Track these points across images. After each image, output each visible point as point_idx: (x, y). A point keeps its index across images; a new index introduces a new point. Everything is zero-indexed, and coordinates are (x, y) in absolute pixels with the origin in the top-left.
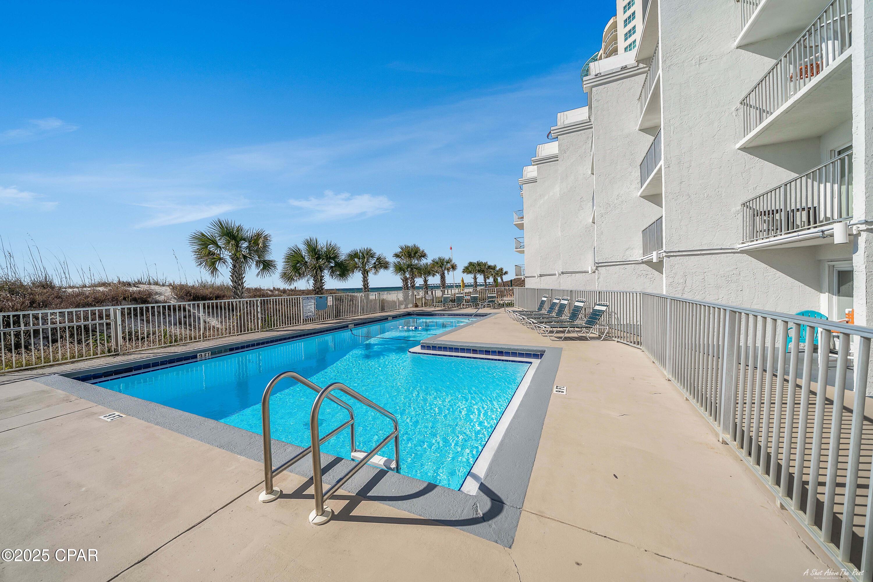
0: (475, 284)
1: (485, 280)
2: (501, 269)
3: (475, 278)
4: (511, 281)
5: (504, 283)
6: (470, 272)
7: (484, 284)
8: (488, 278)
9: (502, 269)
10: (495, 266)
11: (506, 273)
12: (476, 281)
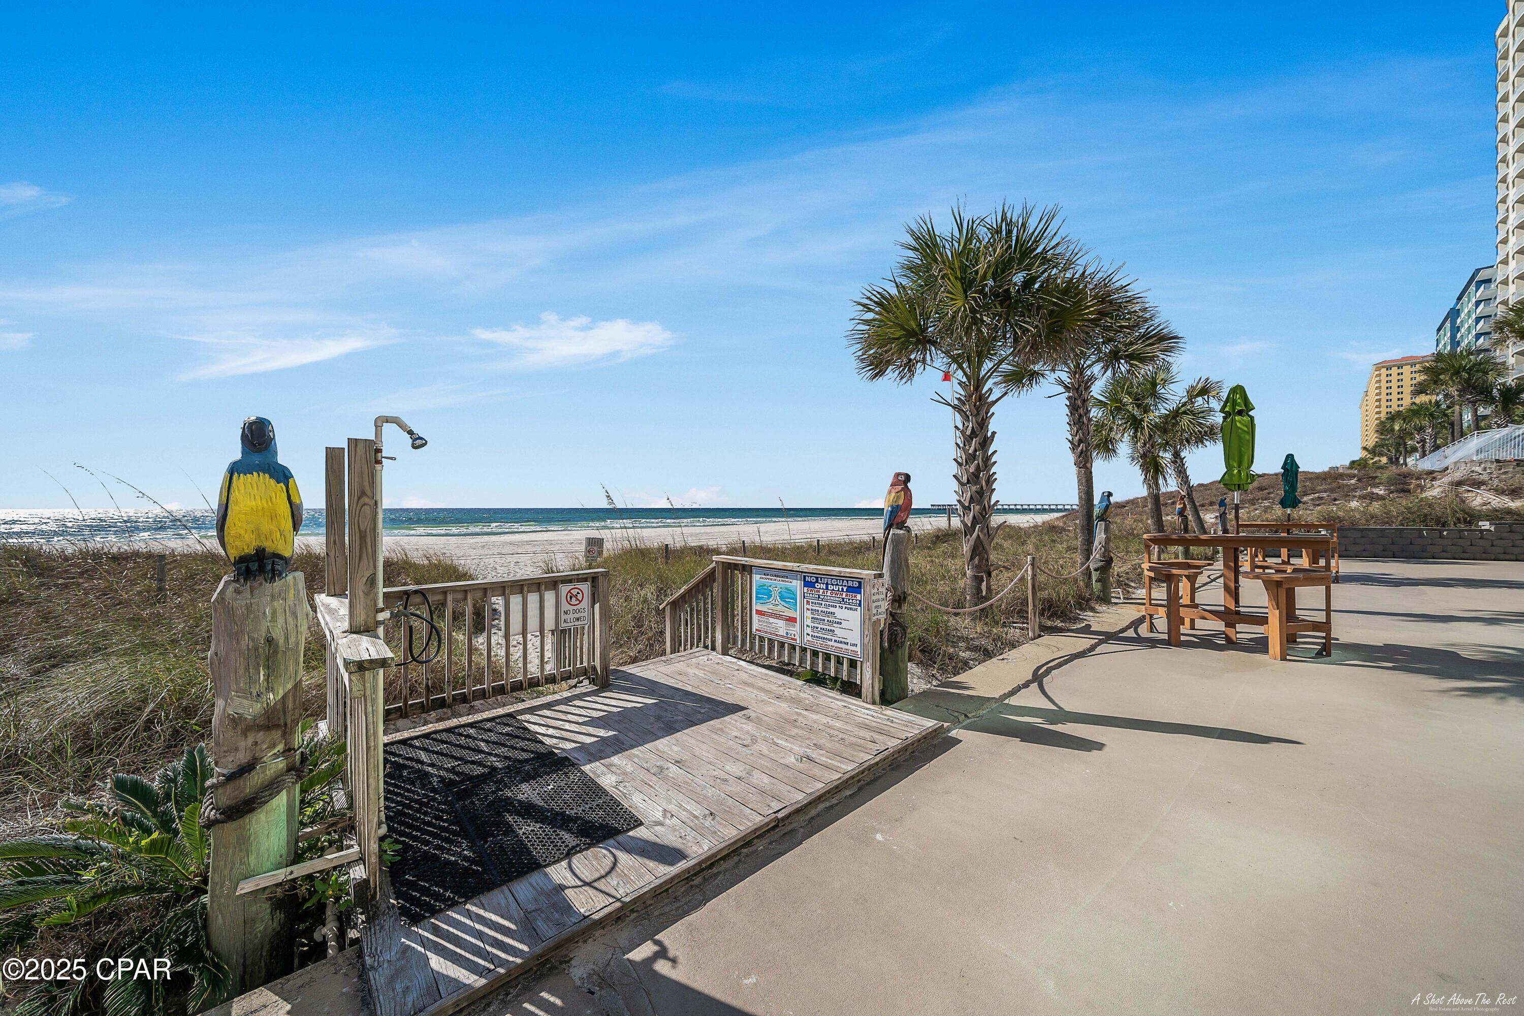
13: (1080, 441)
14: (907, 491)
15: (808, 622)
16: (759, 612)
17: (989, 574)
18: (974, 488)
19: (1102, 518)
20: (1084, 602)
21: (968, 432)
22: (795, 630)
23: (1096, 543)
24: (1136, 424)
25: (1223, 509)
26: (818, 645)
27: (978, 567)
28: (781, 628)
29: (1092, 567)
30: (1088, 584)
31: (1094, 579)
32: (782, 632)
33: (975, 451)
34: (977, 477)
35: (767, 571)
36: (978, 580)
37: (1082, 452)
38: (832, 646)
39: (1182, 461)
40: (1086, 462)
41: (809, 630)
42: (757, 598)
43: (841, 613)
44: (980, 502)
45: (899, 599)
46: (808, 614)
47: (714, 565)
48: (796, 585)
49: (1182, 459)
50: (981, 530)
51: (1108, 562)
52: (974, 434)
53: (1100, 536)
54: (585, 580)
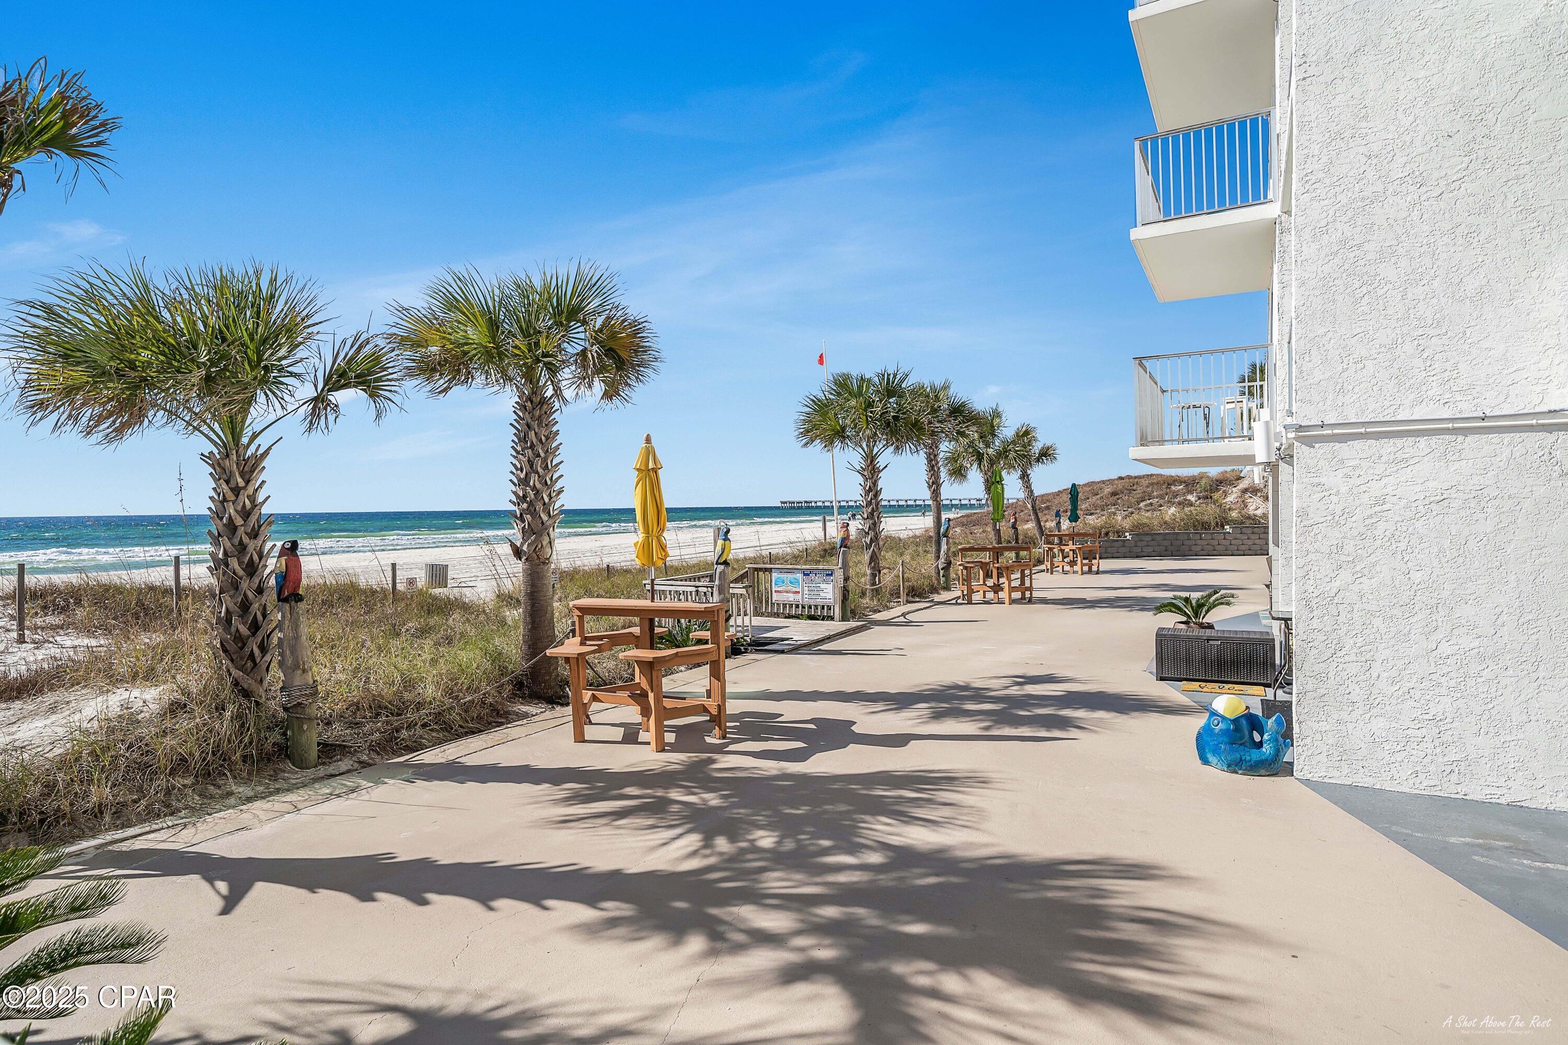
0: (869, 503)
1: (935, 485)
2: (1025, 435)
3: (871, 471)
4: (1074, 492)
5: (1034, 502)
6: (839, 435)
7: (930, 502)
8: (959, 473)
9: (1027, 433)
10: (997, 414)
11: (1046, 454)
12: (875, 484)
13: (933, 483)
14: (847, 530)
15: (806, 592)
16: (776, 591)
17: (880, 573)
18: (871, 522)
19: (945, 535)
20: (934, 590)
21: (867, 488)
22: (799, 597)
23: (942, 552)
24: (979, 457)
25: (1058, 518)
26: (812, 603)
27: (873, 568)
28: (791, 598)
29: (940, 567)
30: (939, 580)
31: (941, 575)
32: (791, 599)
33: (871, 499)
34: (873, 515)
35: (780, 570)
36: (874, 576)
37: (934, 490)
38: (820, 602)
39: (1028, 477)
40: (937, 497)
41: (807, 596)
42: (775, 584)
43: (822, 586)
44: (874, 530)
45: (846, 579)
46: (806, 589)
47: (747, 569)
48: (799, 576)
49: (1028, 476)
50: (875, 546)
51: (949, 564)
52: (870, 490)
53: (944, 547)
54: (707, 576)
